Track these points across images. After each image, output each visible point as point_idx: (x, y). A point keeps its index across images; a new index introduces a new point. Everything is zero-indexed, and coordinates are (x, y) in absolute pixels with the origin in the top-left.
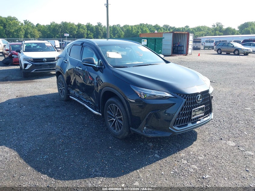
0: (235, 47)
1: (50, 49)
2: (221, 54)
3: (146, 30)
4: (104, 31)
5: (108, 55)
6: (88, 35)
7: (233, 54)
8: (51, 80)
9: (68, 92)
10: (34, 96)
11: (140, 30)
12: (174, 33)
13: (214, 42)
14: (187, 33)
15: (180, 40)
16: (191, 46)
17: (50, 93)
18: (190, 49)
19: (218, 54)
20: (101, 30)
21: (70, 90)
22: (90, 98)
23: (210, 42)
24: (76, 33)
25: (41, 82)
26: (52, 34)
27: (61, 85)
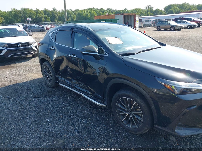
0: (171, 25)
1: (21, 34)
2: (160, 30)
3: (93, 13)
4: (59, 15)
5: (108, 41)
6: (45, 18)
7: (170, 30)
8: (28, 64)
9: (57, 79)
10: (18, 85)
11: (89, 13)
12: (124, 15)
13: (152, 21)
14: (134, 14)
15: (128, 20)
16: (138, 25)
17: (33, 79)
18: (137, 27)
19: (158, 30)
20: (56, 14)
21: (59, 77)
22: (88, 88)
23: (148, 21)
24: (35, 17)
25: (19, 67)
26: (13, 19)
27: (46, 72)
